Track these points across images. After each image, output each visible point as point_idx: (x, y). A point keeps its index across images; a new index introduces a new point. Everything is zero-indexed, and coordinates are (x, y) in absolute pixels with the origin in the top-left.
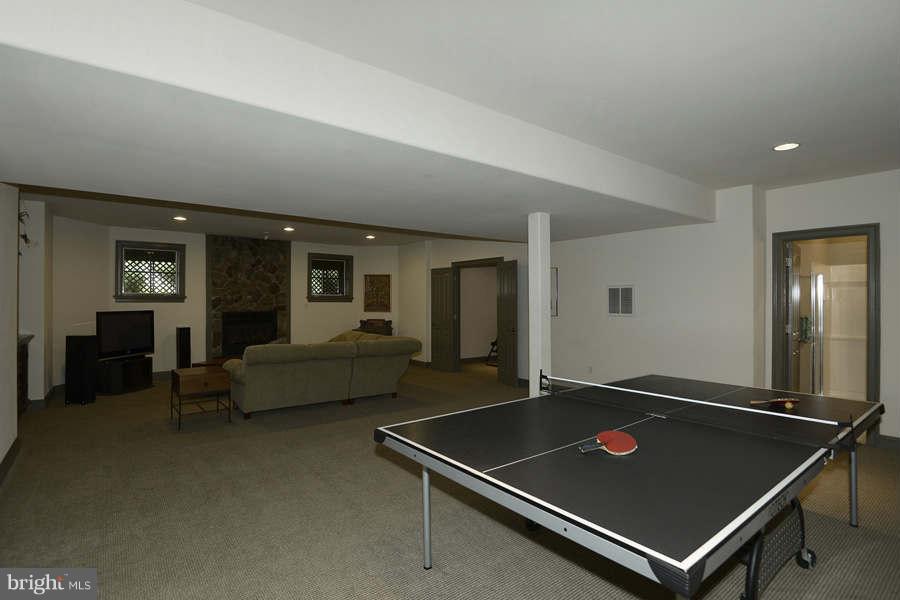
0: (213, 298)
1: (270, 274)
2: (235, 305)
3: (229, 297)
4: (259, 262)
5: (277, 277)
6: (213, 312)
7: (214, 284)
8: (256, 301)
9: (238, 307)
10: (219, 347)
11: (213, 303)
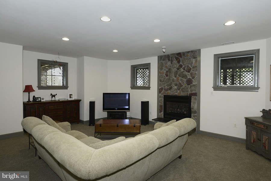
0: (160, 88)
1: (187, 73)
2: (169, 91)
3: (166, 87)
4: (181, 66)
5: (191, 74)
6: (160, 95)
7: (160, 81)
8: (179, 90)
9: (170, 93)
10: (163, 113)
11: (160, 91)
